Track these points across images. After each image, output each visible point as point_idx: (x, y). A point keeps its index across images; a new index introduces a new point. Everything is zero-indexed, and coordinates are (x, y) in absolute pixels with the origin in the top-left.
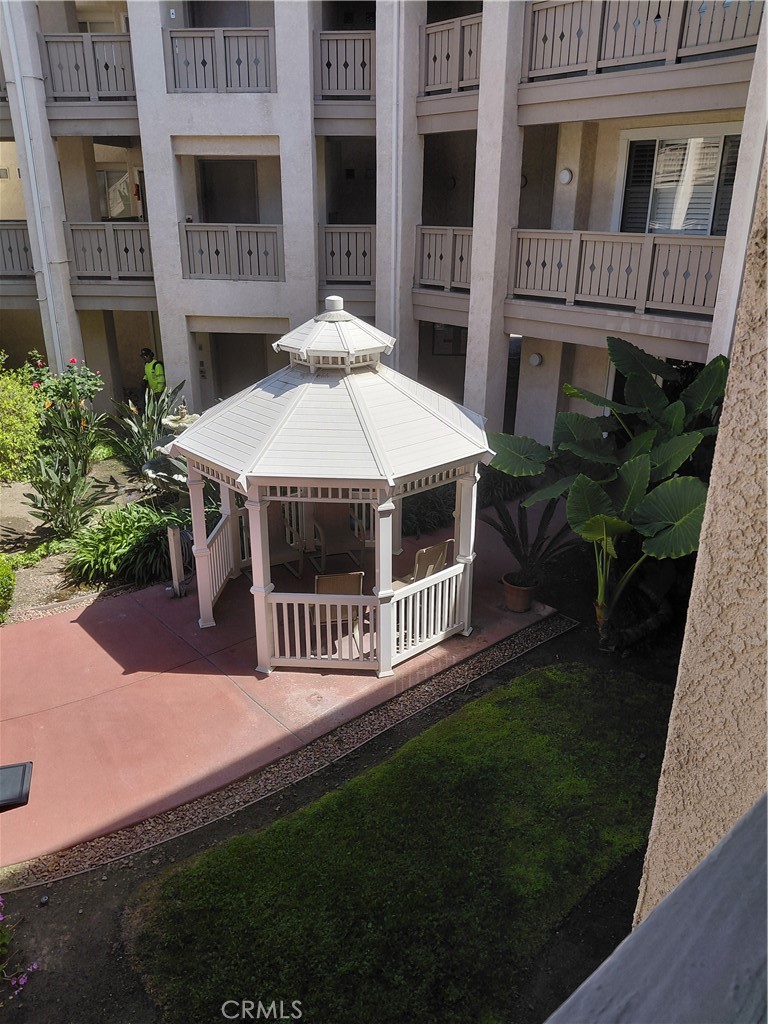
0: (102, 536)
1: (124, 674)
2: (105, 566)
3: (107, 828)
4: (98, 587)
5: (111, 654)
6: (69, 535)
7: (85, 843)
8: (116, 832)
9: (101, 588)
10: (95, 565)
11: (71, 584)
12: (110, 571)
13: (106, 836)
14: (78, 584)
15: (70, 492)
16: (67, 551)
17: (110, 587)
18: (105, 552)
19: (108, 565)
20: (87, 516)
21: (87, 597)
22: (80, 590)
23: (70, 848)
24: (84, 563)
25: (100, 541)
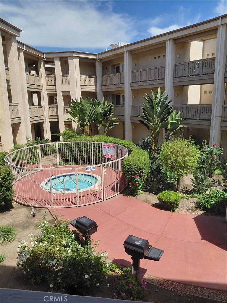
0: (208, 196)
1: (201, 239)
2: (206, 206)
3: (180, 281)
4: (203, 211)
5: (199, 232)
6: (200, 193)
7: (173, 282)
8: (182, 284)
9: (204, 212)
10: (204, 204)
11: (196, 207)
12: (208, 208)
13: (179, 283)
14: (198, 208)
15: (203, 181)
16: (197, 198)
17: (206, 212)
18: (208, 202)
19: (207, 205)
20: (207, 189)
21: (199, 213)
22: (198, 210)
23: (168, 281)
24: (201, 203)
25: (207, 198)
